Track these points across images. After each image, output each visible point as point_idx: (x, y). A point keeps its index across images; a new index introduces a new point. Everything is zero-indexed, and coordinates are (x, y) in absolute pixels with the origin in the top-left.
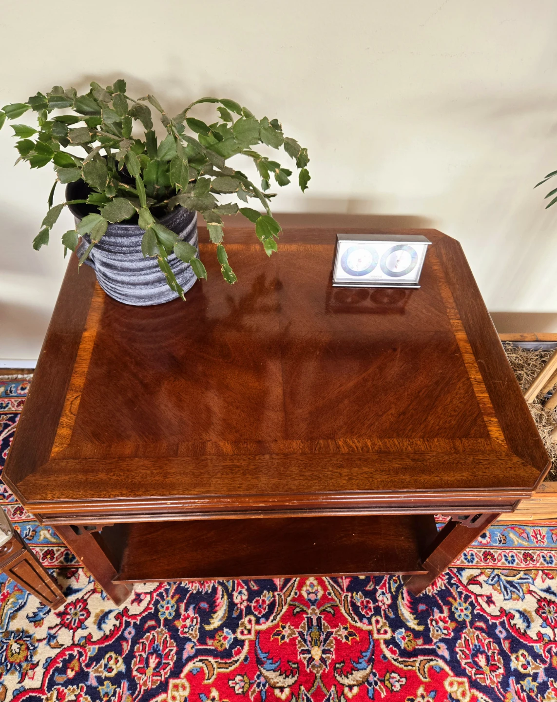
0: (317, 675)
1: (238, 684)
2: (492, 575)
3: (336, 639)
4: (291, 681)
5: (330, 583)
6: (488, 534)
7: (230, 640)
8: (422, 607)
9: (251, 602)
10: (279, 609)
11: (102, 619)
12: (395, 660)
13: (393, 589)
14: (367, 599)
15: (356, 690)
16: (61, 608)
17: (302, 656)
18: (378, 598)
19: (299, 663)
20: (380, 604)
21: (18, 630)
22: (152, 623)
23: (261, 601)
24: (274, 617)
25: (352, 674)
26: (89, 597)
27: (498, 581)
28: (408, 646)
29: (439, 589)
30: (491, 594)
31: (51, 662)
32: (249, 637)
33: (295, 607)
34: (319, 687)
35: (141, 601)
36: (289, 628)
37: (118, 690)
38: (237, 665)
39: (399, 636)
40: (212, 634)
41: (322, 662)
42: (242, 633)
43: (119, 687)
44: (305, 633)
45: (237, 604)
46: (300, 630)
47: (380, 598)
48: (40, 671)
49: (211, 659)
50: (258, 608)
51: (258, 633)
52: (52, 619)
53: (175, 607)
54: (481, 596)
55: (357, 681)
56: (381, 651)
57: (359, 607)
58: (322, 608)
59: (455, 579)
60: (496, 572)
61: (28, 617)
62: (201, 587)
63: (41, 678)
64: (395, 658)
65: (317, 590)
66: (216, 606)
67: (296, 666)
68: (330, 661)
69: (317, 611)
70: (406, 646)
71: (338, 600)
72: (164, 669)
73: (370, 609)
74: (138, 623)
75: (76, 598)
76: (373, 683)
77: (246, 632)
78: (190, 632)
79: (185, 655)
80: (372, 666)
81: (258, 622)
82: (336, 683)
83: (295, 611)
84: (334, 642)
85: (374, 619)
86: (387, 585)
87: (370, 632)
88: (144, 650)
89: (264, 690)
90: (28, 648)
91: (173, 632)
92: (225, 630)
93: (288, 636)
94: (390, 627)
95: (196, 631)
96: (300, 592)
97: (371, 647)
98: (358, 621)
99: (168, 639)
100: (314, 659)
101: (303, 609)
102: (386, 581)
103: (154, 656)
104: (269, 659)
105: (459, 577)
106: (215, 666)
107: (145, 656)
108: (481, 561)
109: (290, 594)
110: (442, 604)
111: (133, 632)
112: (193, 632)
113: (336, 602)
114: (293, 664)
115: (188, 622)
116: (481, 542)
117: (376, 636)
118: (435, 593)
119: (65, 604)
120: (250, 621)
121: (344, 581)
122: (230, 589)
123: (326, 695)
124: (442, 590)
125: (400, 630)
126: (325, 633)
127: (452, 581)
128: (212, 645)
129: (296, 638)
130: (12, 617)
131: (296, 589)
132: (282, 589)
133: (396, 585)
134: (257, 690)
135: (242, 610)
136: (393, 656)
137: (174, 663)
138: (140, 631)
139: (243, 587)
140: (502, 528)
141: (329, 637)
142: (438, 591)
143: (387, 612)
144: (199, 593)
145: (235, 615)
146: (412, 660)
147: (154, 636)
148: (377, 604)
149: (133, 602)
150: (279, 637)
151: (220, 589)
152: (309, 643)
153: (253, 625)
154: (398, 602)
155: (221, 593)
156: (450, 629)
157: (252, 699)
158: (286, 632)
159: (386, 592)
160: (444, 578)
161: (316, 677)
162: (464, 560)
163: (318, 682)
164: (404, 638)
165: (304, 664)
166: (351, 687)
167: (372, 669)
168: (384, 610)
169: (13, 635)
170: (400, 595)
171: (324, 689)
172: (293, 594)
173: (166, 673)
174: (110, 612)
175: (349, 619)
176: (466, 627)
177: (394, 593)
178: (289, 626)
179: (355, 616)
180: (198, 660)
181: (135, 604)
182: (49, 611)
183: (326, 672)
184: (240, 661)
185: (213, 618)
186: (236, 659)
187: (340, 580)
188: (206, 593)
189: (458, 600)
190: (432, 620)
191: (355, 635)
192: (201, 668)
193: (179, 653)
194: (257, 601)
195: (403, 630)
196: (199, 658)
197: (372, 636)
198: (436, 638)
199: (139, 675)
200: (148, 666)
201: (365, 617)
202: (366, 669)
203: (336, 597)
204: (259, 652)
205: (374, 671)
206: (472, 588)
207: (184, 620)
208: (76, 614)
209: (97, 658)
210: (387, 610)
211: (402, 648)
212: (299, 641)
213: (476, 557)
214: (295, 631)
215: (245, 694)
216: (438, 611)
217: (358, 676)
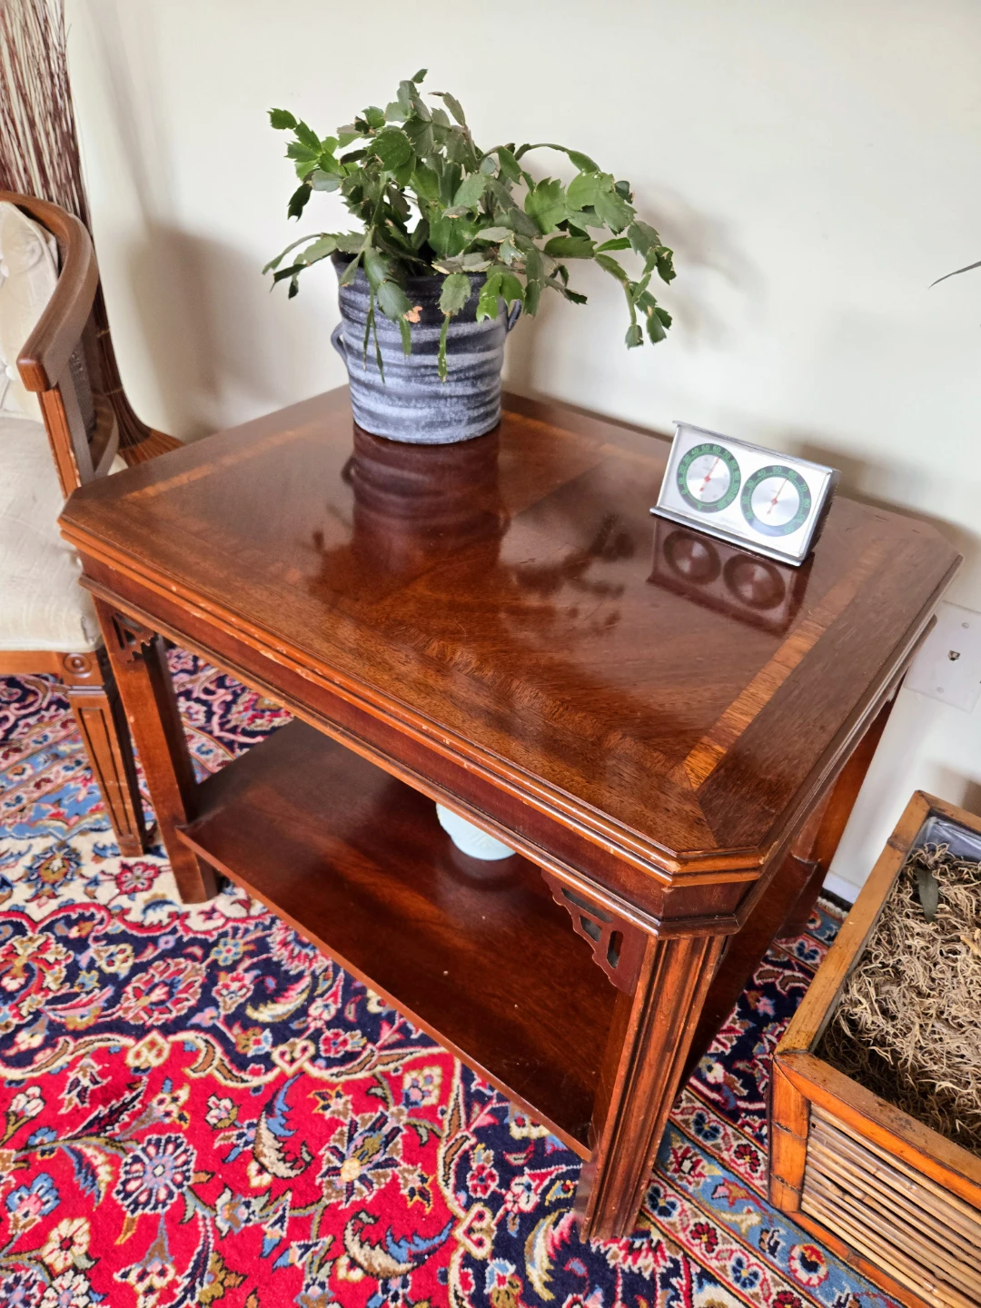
0: (324, 1199)
1: (219, 1111)
3: (395, 1178)
4: (283, 1170)
5: (456, 1100)
6: (822, 1270)
7: (259, 1050)
8: (577, 1267)
9: (329, 1028)
10: (356, 1069)
11: (156, 903)
12: (457, 1297)
13: (551, 1197)
14: (495, 1172)
16: (131, 861)
17: (328, 1154)
18: (513, 1184)
19: (317, 1160)
20: (509, 1197)
21: (75, 850)
22: (198, 951)
23: (341, 1039)
24: (339, 1072)
25: (373, 1248)
26: (163, 871)
28: (498, 1299)
29: (635, 1269)
31: (70, 906)
32: (286, 1066)
33: (379, 1084)
34: (310, 1218)
35: (210, 918)
36: (345, 1104)
37: (97, 991)
38: (241, 1086)
39: (497, 1271)
40: (248, 1024)
41: (347, 1190)
42: (282, 1054)
43: (101, 989)
44: (360, 1130)
45: (308, 1016)
46: (358, 1119)
47: (517, 1189)
48: (53, 905)
49: (219, 1051)
50: (329, 1044)
51: (301, 1072)
52: (113, 865)
53: (238, 957)
55: (371, 1265)
56: (447, 1263)
57: (471, 1169)
58: (414, 1121)
59: (684, 1282)
61: (95, 845)
62: (287, 960)
63: (46, 914)
64: (460, 1294)
65: (430, 1092)
66: (283, 996)
67: (307, 1158)
68: (358, 1199)
69: (404, 1119)
70: (495, 1295)
71: (447, 1132)
72: (161, 1013)
73: (485, 1189)
74: (185, 939)
75: (153, 862)
76: (391, 1294)
77: (288, 1057)
78: (227, 999)
79: (196, 1020)
80: (413, 1268)
81: (313, 1059)
82: (339, 1237)
83: (373, 1090)
84: (388, 1180)
85: (477, 1207)
86: (546, 1182)
88: (162, 973)
89: (241, 1150)
90: (66, 874)
91: (211, 980)
92: (267, 1033)
93: (333, 1112)
94: (494, 1242)
95: (234, 1003)
96: (403, 1073)
97: (437, 1240)
98: (451, 1186)
99: (197, 985)
100: (339, 1174)
101: (386, 1097)
102: (551, 1173)
103: (166, 989)
104: (284, 1117)
105: (695, 1286)
106: (216, 1063)
107: (157, 980)
108: (766, 1300)
109: (388, 1064)
110: (620, 1296)
111: (171, 945)
112: (229, 1002)
113: (443, 1130)
114: (307, 1152)
115: (235, 986)
116: (795, 1271)
117: (459, 1233)
118: (623, 1271)
119: (138, 860)
120: (305, 1049)
121: (482, 1116)
122: (319, 991)
123: (309, 1237)
124: (640, 1275)
125: (507, 1263)
126: (386, 1156)
127: (674, 1281)
128: (236, 1036)
129: (342, 1124)
130: (83, 833)
131: (401, 1065)
132: (383, 1048)
133: (562, 1196)
134: (233, 1140)
135: (308, 1028)
136: (459, 1287)
137: (177, 1017)
138: (179, 950)
139: (336, 1002)
140: (865, 1287)
141: (389, 1166)
142: (631, 1272)
143: (509, 1219)
144: (279, 964)
145: (295, 1026)
147: (186, 968)
148: (503, 1191)
149: (202, 913)
150: (322, 1103)
151: (307, 981)
152: (352, 1147)
153: (305, 1058)
154: (541, 1221)
155: (303, 986)
157: (216, 1145)
158: (337, 1104)
159: (536, 1189)
160: (662, 1262)
161: (320, 1200)
162: (729, 1269)
163: (316, 1211)
164: (501, 1280)
165: (321, 1169)
166: (353, 1264)
167: (408, 1272)
168: (507, 1212)
169: (66, 850)
170: (556, 1214)
171: (314, 1228)
172: (392, 1066)
173: (158, 1019)
174: (170, 903)
175: (441, 1172)
177: (547, 1204)
178: (347, 1101)
179: (452, 1174)
180: (204, 1038)
181: (202, 917)
182: (118, 855)
183: (340, 1208)
184: (247, 1084)
185: (266, 1006)
186: (246, 1077)
187: (477, 1108)
188: (287, 972)
190: (577, 1301)
191: (428, 1201)
192: (198, 1051)
193: (193, 1011)
194: (337, 1035)
195: (512, 1268)
196: (208, 1037)
197: (453, 1228)
199: (131, 996)
200: (148, 994)
201: (467, 1192)
202: (399, 1262)
203: (450, 1125)
204: (281, 1096)
205: (409, 1278)
207: (233, 980)
208: (138, 878)
209: (111, 939)
210: (512, 1215)
211: (486, 1291)
212: (342, 1131)
213: (761, 1285)
214: (350, 1113)
215: (215, 1131)
216: (602, 1300)
217: (380, 1260)
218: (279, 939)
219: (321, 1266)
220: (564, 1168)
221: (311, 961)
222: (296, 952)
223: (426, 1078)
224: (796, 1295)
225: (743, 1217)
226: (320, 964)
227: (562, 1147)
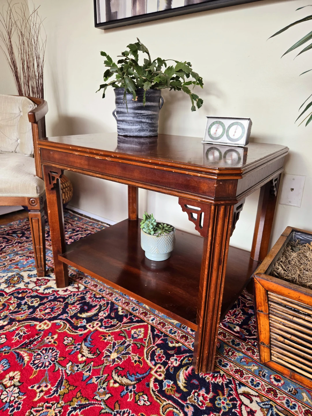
1: (67, 341)
2: (266, 403)
3: (129, 357)
4: (90, 356)
5: (150, 337)
6: (282, 382)
7: (82, 324)
8: (195, 382)
9: (105, 319)
10: (115, 329)
11: (48, 288)
12: (153, 391)
13: (184, 362)
14: (164, 356)
15: (117, 385)
16: (40, 278)
17: (106, 351)
18: (171, 359)
20: (170, 362)
21: (22, 275)
22: (62, 300)
24: (109, 330)
25: (122, 377)
26: (51, 280)
27: (269, 409)
28: (168, 391)
29: (216, 382)
30: (256, 411)
31: (20, 289)
32: (91, 329)
33: (123, 333)
34: (100, 369)
35: (66, 292)
37: (27, 310)
38: (76, 334)
39: (167, 383)
40: (78, 318)
41: (113, 361)
42: (90, 326)
44: (117, 345)
45: (99, 316)
46: (116, 342)
48: (14, 289)
49: (68, 325)
50: (106, 323)
51: (96, 330)
52: (34, 279)
53: (75, 301)
54: (246, 406)
55: (121, 382)
56: (149, 381)
57: (156, 355)
58: (135, 342)
59: (234, 386)
60: (271, 403)
61: (29, 274)
62: (91, 302)
63: (11, 291)
64: (154, 390)
65: (140, 335)
66: (90, 311)
67: (99, 353)
68: (117, 363)
69: (132, 342)
70: (167, 390)
71: (147, 345)
72: (48, 315)
73: (161, 360)
74: (57, 297)
75: (48, 278)
76: (129, 390)
79: (60, 317)
80: (137, 383)
81: (100, 327)
82: (110, 374)
83: (121, 334)
84: (127, 358)
85: (158, 365)
87: (151, 369)
88: (49, 305)
89: (75, 351)
90: (18, 282)
91: (65, 307)
92: (85, 320)
93: (108, 340)
94: (165, 375)
96: (131, 330)
97: (145, 375)
98: (149, 360)
99: (61, 308)
100: (110, 357)
101: (126, 336)
102: (184, 356)
103: (51, 309)
104: (90, 342)
105: (238, 387)
106: (67, 328)
107: (47, 307)
108: (263, 390)
109: (126, 327)
110: (211, 390)
111: (53, 298)
112: (72, 312)
113: (145, 345)
114: (98, 351)
115: (74, 308)
116: (273, 382)
117: (153, 372)
118: (212, 383)
119: (42, 278)
120: (97, 324)
121: (159, 341)
122: (102, 309)
123: (99, 375)
124: (218, 384)
125: (171, 381)
126: (126, 352)
127: (230, 386)
128: (74, 321)
129: (111, 343)
130: (25, 271)
131: (130, 328)
132: (123, 324)
133: (188, 362)
134: (73, 348)
135: (98, 319)
136: (154, 388)
137: (54, 317)
138: (55, 299)
139: (108, 312)
140: (298, 386)
141: (127, 354)
144: (89, 303)
145: (94, 318)
146: (163, 399)
147: (57, 304)
148: (167, 361)
149: (63, 290)
150: (103, 338)
151: (98, 307)
152: (114, 350)
153: (97, 326)
154: (181, 369)
156: (205, 405)
157: (67, 350)
158: (109, 338)
159: (179, 360)
160: (225, 380)
161: (103, 364)
162: (249, 382)
163: (102, 367)
164: (169, 386)
165: (103, 355)
166: (115, 382)
167: (135, 384)
168: (169, 367)
169: (19, 275)
170: (186, 367)
171: (101, 372)
172: (127, 328)
173: (47, 317)
174: (53, 288)
176: (219, 413)
177: (183, 364)
178: (112, 337)
179: (149, 356)
180: (63, 322)
182: (36, 277)
183: (110, 366)
184: (78, 334)
185: (84, 313)
186: (77, 332)
187: (157, 339)
188: (91, 305)
189: (226, 396)
190: (195, 392)
191: (141, 364)
192: (61, 325)
193: (59, 315)
194: (109, 320)
195: (172, 383)
196: (64, 321)
197: (151, 371)
198: (191, 402)
199: (38, 311)
200: (44, 311)
201: (155, 361)
202: (132, 381)
203: (148, 343)
204: (89, 337)
205: (136, 386)
206: (242, 398)
208: (42, 282)
209: (32, 297)
210: (171, 367)
211: (163, 389)
212: (110, 345)
213: (261, 386)
214: (113, 340)
215: (66, 346)
216: (205, 391)
217: (125, 380)
218: (88, 297)
219: (104, 383)
220: (188, 354)
221: (99, 302)
222: (94, 300)
223: (139, 331)
224: (274, 389)
225: (252, 367)
226: (102, 303)
227: (187, 349)
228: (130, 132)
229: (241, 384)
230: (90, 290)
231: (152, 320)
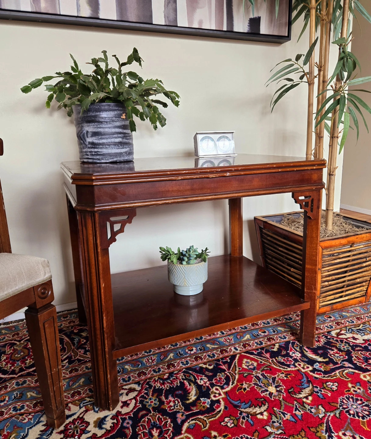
0: (280, 399)
1: (229, 423)
2: (347, 330)
3: (279, 379)
4: (264, 408)
5: (258, 358)
7: (208, 403)
8: (320, 352)
9: (212, 381)
10: (233, 378)
11: (100, 423)
12: (324, 377)
13: (298, 350)
14: (286, 358)
15: (310, 398)
16: (62, 428)
17: (263, 394)
19: (264, 397)
20: (295, 357)
22: (144, 412)
23: (218, 379)
24: (232, 382)
25: (302, 391)
26: (84, 415)
27: (352, 330)
29: (323, 342)
30: (353, 336)
32: (220, 397)
33: (243, 374)
34: (286, 405)
35: (129, 404)
36: (246, 383)
38: (222, 412)
39: (317, 367)
40: (194, 404)
41: (279, 392)
42: (215, 396)
44: (258, 383)
45: (202, 385)
46: (253, 382)
47: (293, 355)
49: (200, 417)
50: (218, 382)
51: (226, 393)
52: (56, 437)
53: (157, 400)
54: (348, 338)
55: (308, 394)
56: (312, 376)
57: (283, 362)
58: (261, 369)
60: (348, 328)
62: (171, 385)
64: (323, 376)
65: (252, 363)
66: (188, 390)
68: (284, 390)
70: (325, 369)
72: (167, 434)
73: (291, 361)
74: (132, 416)
75: (73, 419)
76: (319, 391)
77: (217, 395)
78: (176, 408)
79: (179, 421)
80: (312, 384)
81: (223, 388)
82: (295, 399)
83: (244, 376)
84: (280, 381)
85: (296, 364)
87: (299, 370)
88: (144, 429)
89: (249, 419)
91: (164, 412)
92: (202, 399)
93: (248, 387)
94: (308, 364)
95: (180, 406)
96: (242, 367)
97: (304, 376)
98: (287, 368)
99: (161, 417)
100: (272, 393)
101: (249, 374)
102: (291, 348)
103: (155, 429)
104: (243, 403)
105: (330, 335)
106: (205, 419)
107: (147, 431)
108: (336, 326)
110: (330, 347)
111: (130, 422)
112: (178, 407)
113: (267, 364)
114: (260, 399)
115: (172, 404)
116: (330, 320)
118: (323, 345)
119: (64, 425)
120: (216, 389)
121: (266, 355)
122: (193, 379)
123: (293, 407)
124: (325, 342)
125: (315, 364)
126: (271, 379)
127: (328, 337)
128: (197, 409)
129: (254, 386)
131: (238, 367)
132: (229, 369)
133: (299, 348)
134: (244, 421)
135: (208, 387)
136: (321, 376)
137: (173, 428)
138: (136, 419)
139: (202, 376)
141: (275, 379)
143: (302, 359)
144: (171, 388)
145: (204, 390)
146: (333, 374)
147: (148, 419)
148: (293, 358)
149: (122, 407)
150: (242, 390)
151: (186, 382)
152: (264, 387)
153: (220, 390)
154: (305, 354)
155: (188, 383)
156: (343, 355)
157: (244, 427)
158: (245, 386)
159: (295, 352)
160: (323, 338)
161: (280, 401)
162: (327, 328)
163: (283, 403)
164: (320, 367)
165: (268, 397)
166: (307, 398)
168: (300, 359)
170: (304, 350)
171: (290, 405)
172: (237, 369)
173: (169, 435)
174: (106, 417)
175: (282, 369)
176: (352, 352)
177: (300, 351)
179: (284, 367)
180: (191, 420)
181: (125, 407)
182: (51, 433)
183: (285, 396)
184: (222, 410)
185: (189, 396)
186: (218, 410)
187: (263, 355)
188: (177, 386)
189: (338, 343)
190: (330, 355)
191: (290, 374)
192: (196, 423)
193: (174, 421)
194: (216, 379)
195: (317, 364)
197: (302, 372)
198: (339, 361)
200: (152, 436)
201: (290, 365)
202: (309, 387)
203: (266, 362)
204: (233, 402)
205: (314, 386)
206: (341, 337)
207: (168, 404)
208: (76, 427)
211: (323, 371)
212: (256, 387)
213: (333, 325)
214: (251, 383)
215: (237, 426)
216: (331, 351)
217: (307, 391)
218: (159, 385)
219: (305, 407)
220: (290, 345)
221: (177, 378)
222: (169, 381)
223: (246, 363)
224: (336, 322)
226: (181, 376)
227: (284, 343)
228: (120, 157)
229: (329, 332)
230: (146, 380)
231: (237, 350)
